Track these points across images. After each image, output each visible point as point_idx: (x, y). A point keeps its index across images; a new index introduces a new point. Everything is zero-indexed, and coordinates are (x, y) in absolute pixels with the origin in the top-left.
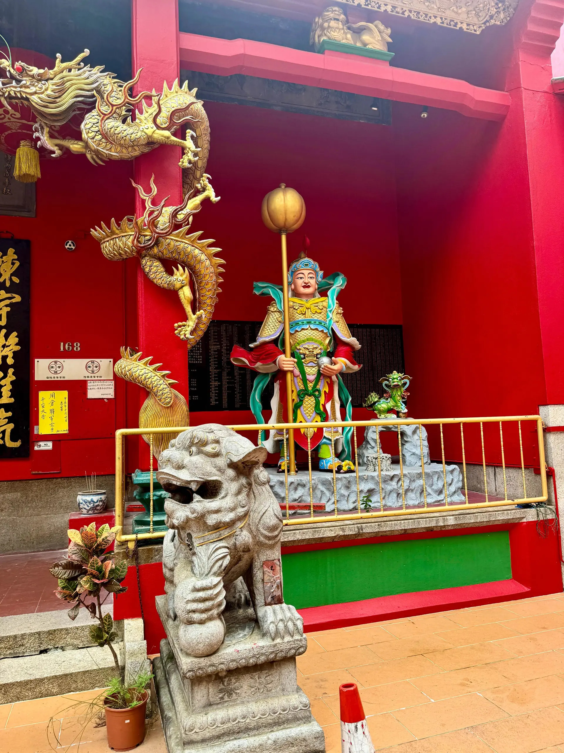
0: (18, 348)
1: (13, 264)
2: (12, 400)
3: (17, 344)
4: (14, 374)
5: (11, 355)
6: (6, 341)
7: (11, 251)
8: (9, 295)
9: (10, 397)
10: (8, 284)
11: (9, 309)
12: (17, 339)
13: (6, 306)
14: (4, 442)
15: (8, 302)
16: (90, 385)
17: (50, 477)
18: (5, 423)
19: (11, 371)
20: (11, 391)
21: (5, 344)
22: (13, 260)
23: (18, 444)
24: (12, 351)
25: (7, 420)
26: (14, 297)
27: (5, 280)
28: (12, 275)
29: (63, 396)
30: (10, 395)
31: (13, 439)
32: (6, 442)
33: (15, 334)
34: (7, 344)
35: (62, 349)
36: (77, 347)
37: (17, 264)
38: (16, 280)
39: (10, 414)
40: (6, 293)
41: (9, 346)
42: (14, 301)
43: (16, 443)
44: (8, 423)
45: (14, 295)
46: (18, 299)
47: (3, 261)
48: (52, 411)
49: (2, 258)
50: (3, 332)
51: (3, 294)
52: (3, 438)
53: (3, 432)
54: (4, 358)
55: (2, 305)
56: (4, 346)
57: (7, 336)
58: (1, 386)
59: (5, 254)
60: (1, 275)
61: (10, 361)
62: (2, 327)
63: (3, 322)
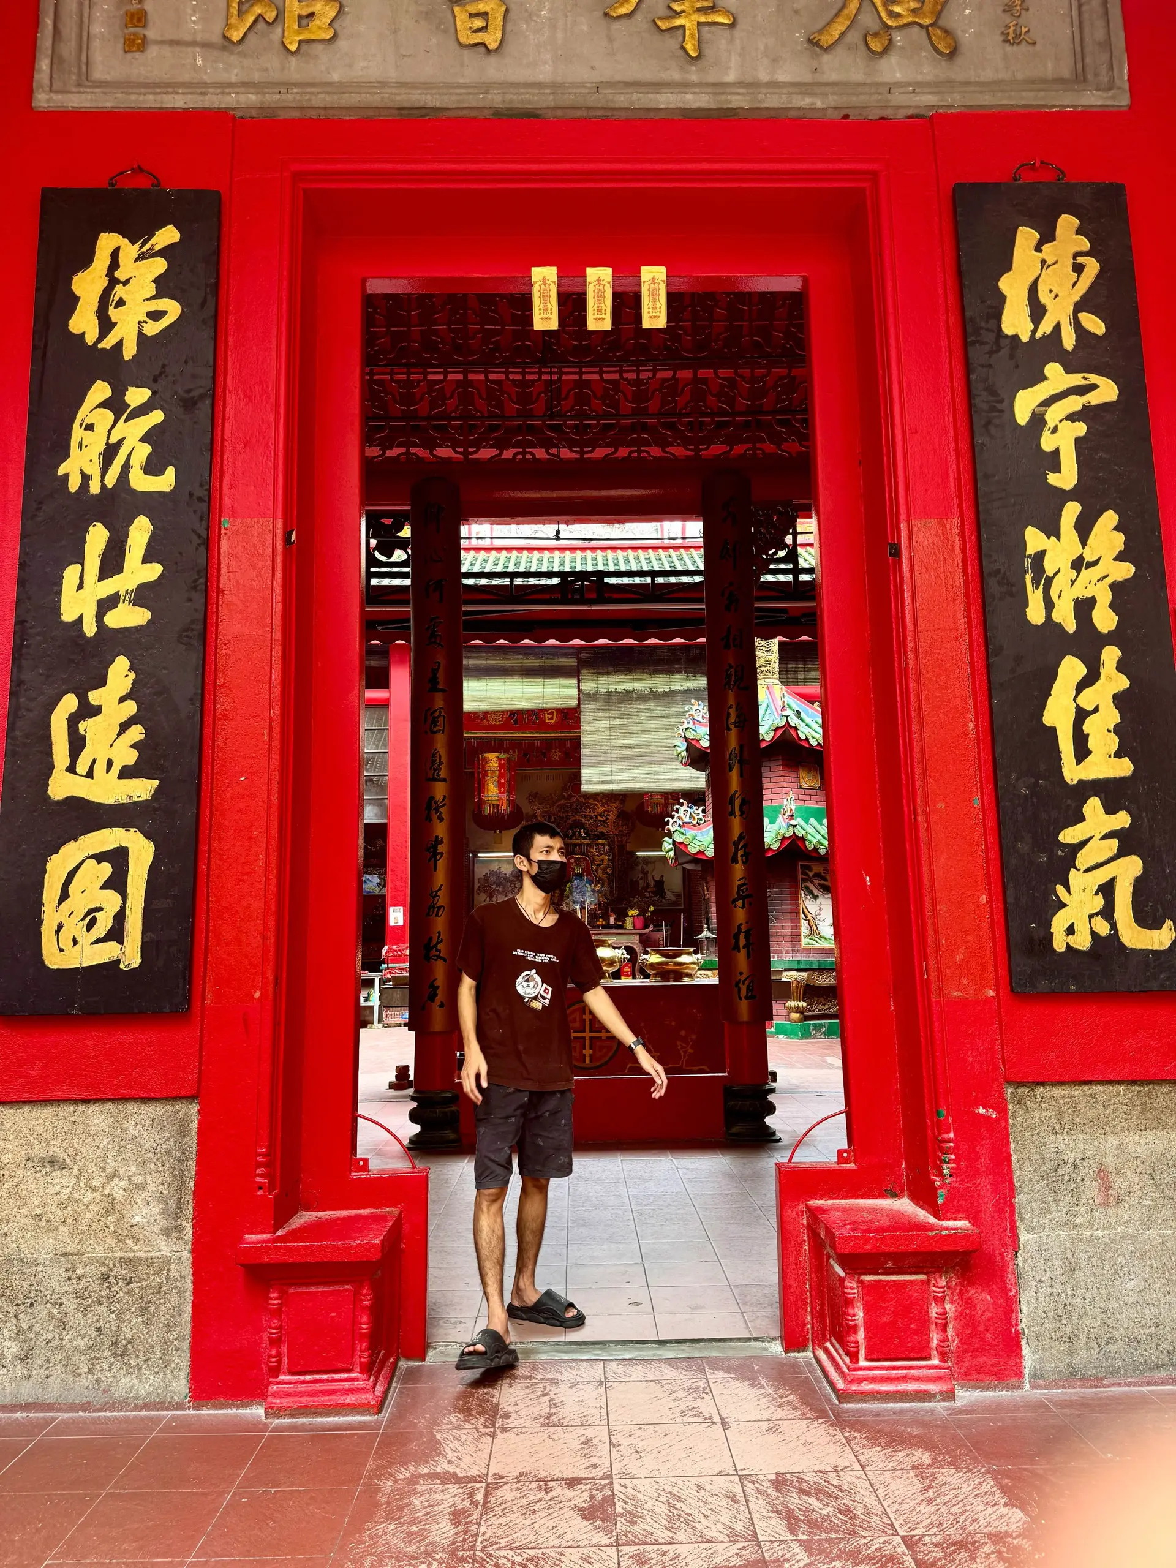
0: (1125, 571)
1: (1078, 269)
2: (1124, 768)
3: (1120, 557)
4: (1121, 667)
5: (1104, 597)
6: (1084, 544)
7: (1067, 223)
8: (1077, 379)
9: (1118, 755)
10: (1069, 340)
11: (1081, 429)
12: (1121, 537)
13: (1072, 417)
14: (1114, 926)
15: (1075, 403)
18: (1110, 854)
19: (1111, 655)
20: (1117, 730)
21: (1081, 558)
22: (1076, 255)
23: (1159, 939)
24: (1109, 581)
25: (1114, 843)
26: (1094, 387)
27: (1057, 327)
28: (1079, 307)
30: (1115, 746)
31: (1146, 918)
32: (1119, 926)
33: (1110, 518)
34: (1089, 557)
37: (1092, 267)
38: (1095, 325)
39: (1122, 820)
40: (1067, 372)
41: (1096, 563)
42: (1094, 398)
43: (1155, 932)
44: (1121, 853)
45: (1094, 379)
46: (1107, 391)
47: (1043, 262)
49: (1038, 249)
50: (1072, 511)
51: (1056, 376)
52: (1107, 913)
53: (1107, 890)
54: (1084, 607)
55: (1053, 415)
56: (1078, 564)
57: (1084, 528)
58: (1081, 715)
59: (1048, 236)
60: (1037, 311)
61: (1105, 620)
62: (1063, 496)
63: (1066, 477)
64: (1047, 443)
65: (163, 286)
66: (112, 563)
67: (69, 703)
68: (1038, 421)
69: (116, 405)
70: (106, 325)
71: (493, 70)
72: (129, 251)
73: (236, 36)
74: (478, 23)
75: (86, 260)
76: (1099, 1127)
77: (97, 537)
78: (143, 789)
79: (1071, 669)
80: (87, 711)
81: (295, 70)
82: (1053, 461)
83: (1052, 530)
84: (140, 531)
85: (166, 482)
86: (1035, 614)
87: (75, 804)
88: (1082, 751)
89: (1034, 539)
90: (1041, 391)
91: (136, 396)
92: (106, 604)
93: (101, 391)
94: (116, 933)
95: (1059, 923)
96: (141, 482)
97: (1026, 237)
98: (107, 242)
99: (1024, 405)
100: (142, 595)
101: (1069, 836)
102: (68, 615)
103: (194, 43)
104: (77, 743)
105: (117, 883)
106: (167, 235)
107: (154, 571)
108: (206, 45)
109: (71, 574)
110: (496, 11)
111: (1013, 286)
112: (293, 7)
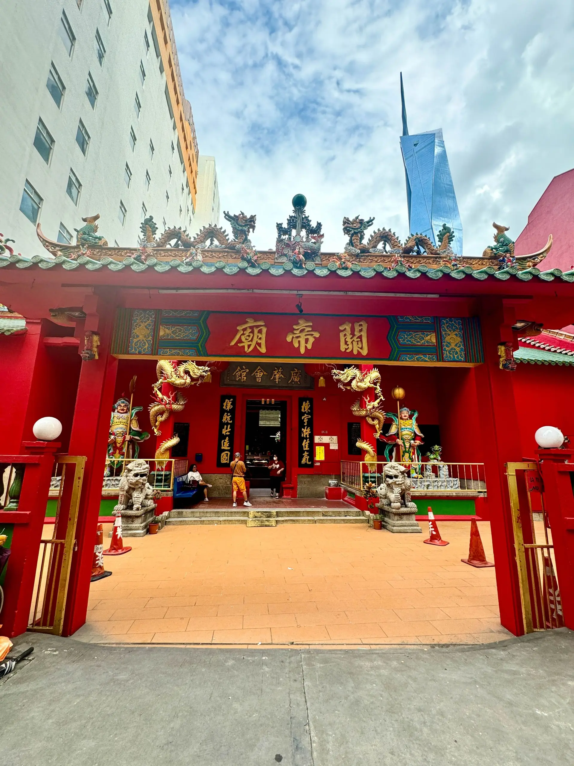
0: (310, 432)
1: (308, 406)
2: (308, 449)
5: (308, 434)
7: (308, 401)
10: (307, 412)
11: (307, 420)
12: (310, 430)
15: (307, 418)
16: (331, 445)
17: (319, 474)
19: (308, 439)
20: (308, 446)
22: (308, 404)
23: (310, 463)
25: (307, 455)
28: (308, 409)
29: (323, 448)
31: (309, 461)
33: (309, 428)
35: (322, 433)
36: (327, 432)
37: (310, 406)
38: (309, 411)
39: (308, 453)
41: (308, 432)
45: (309, 415)
46: (310, 417)
47: (306, 405)
48: (320, 453)
50: (306, 427)
51: (306, 415)
52: (306, 461)
53: (306, 459)
54: (306, 435)
55: (305, 419)
56: (306, 432)
57: (307, 429)
58: (305, 444)
59: (306, 402)
60: (305, 409)
61: (308, 436)
62: (305, 426)
63: (306, 424)
64: (304, 421)
65: (231, 404)
66: (227, 429)
67: (223, 441)
68: (304, 419)
69: (227, 415)
70: (226, 408)
71: (260, 384)
72: (228, 401)
75: (225, 402)
76: (304, 478)
77: (225, 426)
78: (229, 448)
79: (305, 440)
80: (225, 441)
82: (305, 423)
83: (304, 429)
84: (229, 426)
85: (231, 422)
86: (302, 436)
87: (224, 449)
88: (305, 447)
89: (303, 429)
90: (305, 416)
91: (229, 414)
92: (226, 432)
93: (226, 414)
94: (227, 460)
95: (302, 461)
96: (229, 422)
97: (304, 403)
98: (226, 400)
99: (303, 418)
100: (229, 432)
101: (304, 454)
102: (223, 433)
104: (224, 444)
105: (227, 456)
106: (232, 400)
107: (230, 430)
109: (223, 430)
110: (260, 379)
111: (303, 407)
112: (242, 378)
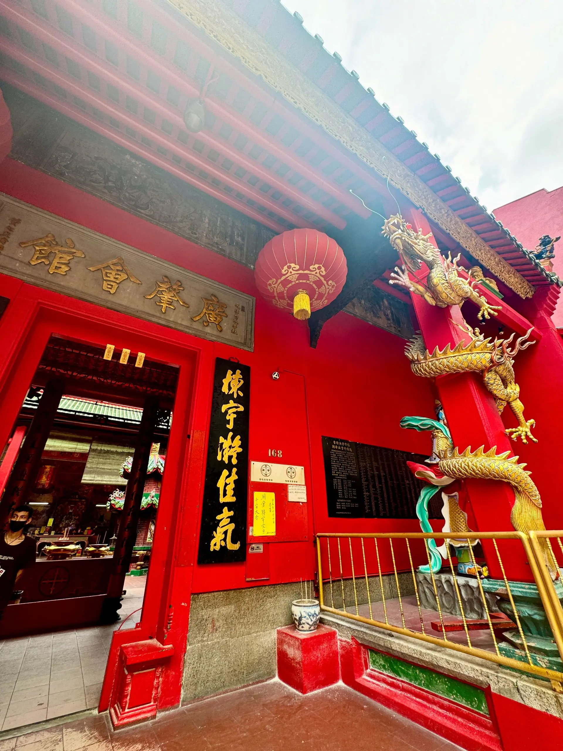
0: (240, 450)
1: (239, 381)
2: (234, 499)
3: (240, 447)
4: (236, 473)
5: (235, 456)
6: (232, 442)
7: (238, 372)
8: (236, 405)
9: (233, 496)
10: (235, 396)
11: (235, 416)
12: (240, 442)
13: (234, 413)
14: (226, 544)
15: (234, 410)
16: (290, 488)
17: (258, 585)
18: (228, 523)
19: (234, 470)
20: (234, 489)
21: (231, 446)
22: (239, 378)
23: (236, 547)
24: (236, 452)
25: (229, 519)
26: (239, 407)
27: (233, 393)
28: (238, 389)
29: (271, 497)
30: (232, 494)
31: (234, 541)
32: (227, 543)
33: (238, 437)
34: (233, 446)
35: (270, 455)
36: (280, 454)
37: (242, 382)
38: (241, 394)
39: (232, 513)
40: (234, 403)
41: (234, 447)
42: (239, 410)
43: (236, 545)
44: (230, 523)
45: (239, 405)
46: (241, 409)
47: (232, 378)
48: (263, 512)
49: (232, 375)
50: (231, 434)
51: (232, 403)
52: (225, 540)
53: (226, 533)
54: (230, 457)
55: (230, 411)
56: (230, 447)
57: (233, 439)
58: (226, 485)
59: (234, 373)
60: (230, 388)
61: (234, 461)
62: (229, 430)
63: (230, 426)
64: (228, 418)
68: (226, 412)
71: (110, 298)
73: (33, 263)
74: (109, 286)
76: (215, 606)
79: (225, 472)
81: (49, 278)
82: (228, 422)
83: (226, 438)
86: (219, 458)
88: (225, 495)
89: (221, 439)
90: (228, 406)
95: (213, 542)
97: (230, 372)
99: (224, 408)
101: (218, 517)
103: (17, 260)
108: (21, 262)
110: (115, 286)
111: (225, 382)
112: (55, 263)
